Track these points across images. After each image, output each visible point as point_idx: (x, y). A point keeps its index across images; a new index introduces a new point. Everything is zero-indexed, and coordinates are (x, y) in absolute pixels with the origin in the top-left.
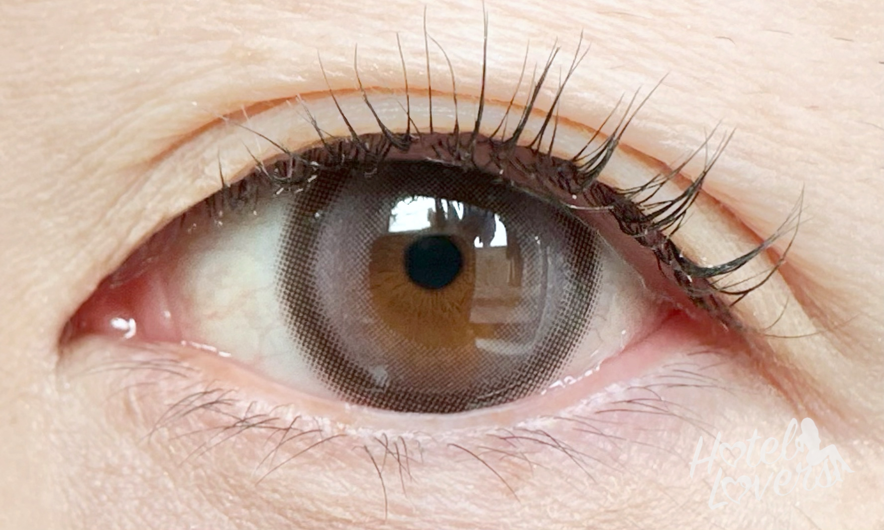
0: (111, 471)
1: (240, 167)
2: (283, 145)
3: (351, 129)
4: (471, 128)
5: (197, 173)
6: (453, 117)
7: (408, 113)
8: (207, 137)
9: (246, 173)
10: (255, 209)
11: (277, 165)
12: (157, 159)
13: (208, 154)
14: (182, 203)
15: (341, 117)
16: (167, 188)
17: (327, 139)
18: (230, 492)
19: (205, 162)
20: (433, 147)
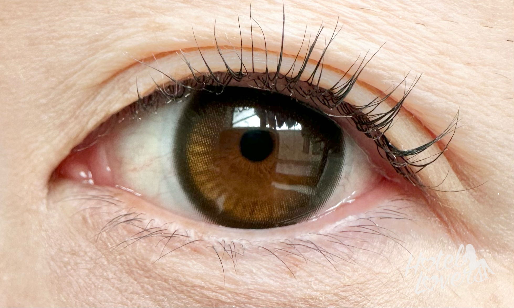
0: (74, 253)
1: (149, 87)
2: (172, 77)
3: (209, 69)
4: (275, 70)
5: (125, 91)
6: (265, 63)
7: (242, 61)
8: (132, 71)
9: (151, 91)
10: (156, 111)
11: (169, 87)
12: (105, 82)
13: (132, 80)
14: (117, 106)
15: (204, 62)
16: (109, 98)
17: (196, 74)
18: (138, 269)
19: (130, 84)
20: (254, 80)
